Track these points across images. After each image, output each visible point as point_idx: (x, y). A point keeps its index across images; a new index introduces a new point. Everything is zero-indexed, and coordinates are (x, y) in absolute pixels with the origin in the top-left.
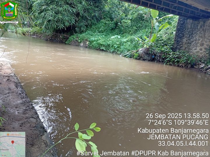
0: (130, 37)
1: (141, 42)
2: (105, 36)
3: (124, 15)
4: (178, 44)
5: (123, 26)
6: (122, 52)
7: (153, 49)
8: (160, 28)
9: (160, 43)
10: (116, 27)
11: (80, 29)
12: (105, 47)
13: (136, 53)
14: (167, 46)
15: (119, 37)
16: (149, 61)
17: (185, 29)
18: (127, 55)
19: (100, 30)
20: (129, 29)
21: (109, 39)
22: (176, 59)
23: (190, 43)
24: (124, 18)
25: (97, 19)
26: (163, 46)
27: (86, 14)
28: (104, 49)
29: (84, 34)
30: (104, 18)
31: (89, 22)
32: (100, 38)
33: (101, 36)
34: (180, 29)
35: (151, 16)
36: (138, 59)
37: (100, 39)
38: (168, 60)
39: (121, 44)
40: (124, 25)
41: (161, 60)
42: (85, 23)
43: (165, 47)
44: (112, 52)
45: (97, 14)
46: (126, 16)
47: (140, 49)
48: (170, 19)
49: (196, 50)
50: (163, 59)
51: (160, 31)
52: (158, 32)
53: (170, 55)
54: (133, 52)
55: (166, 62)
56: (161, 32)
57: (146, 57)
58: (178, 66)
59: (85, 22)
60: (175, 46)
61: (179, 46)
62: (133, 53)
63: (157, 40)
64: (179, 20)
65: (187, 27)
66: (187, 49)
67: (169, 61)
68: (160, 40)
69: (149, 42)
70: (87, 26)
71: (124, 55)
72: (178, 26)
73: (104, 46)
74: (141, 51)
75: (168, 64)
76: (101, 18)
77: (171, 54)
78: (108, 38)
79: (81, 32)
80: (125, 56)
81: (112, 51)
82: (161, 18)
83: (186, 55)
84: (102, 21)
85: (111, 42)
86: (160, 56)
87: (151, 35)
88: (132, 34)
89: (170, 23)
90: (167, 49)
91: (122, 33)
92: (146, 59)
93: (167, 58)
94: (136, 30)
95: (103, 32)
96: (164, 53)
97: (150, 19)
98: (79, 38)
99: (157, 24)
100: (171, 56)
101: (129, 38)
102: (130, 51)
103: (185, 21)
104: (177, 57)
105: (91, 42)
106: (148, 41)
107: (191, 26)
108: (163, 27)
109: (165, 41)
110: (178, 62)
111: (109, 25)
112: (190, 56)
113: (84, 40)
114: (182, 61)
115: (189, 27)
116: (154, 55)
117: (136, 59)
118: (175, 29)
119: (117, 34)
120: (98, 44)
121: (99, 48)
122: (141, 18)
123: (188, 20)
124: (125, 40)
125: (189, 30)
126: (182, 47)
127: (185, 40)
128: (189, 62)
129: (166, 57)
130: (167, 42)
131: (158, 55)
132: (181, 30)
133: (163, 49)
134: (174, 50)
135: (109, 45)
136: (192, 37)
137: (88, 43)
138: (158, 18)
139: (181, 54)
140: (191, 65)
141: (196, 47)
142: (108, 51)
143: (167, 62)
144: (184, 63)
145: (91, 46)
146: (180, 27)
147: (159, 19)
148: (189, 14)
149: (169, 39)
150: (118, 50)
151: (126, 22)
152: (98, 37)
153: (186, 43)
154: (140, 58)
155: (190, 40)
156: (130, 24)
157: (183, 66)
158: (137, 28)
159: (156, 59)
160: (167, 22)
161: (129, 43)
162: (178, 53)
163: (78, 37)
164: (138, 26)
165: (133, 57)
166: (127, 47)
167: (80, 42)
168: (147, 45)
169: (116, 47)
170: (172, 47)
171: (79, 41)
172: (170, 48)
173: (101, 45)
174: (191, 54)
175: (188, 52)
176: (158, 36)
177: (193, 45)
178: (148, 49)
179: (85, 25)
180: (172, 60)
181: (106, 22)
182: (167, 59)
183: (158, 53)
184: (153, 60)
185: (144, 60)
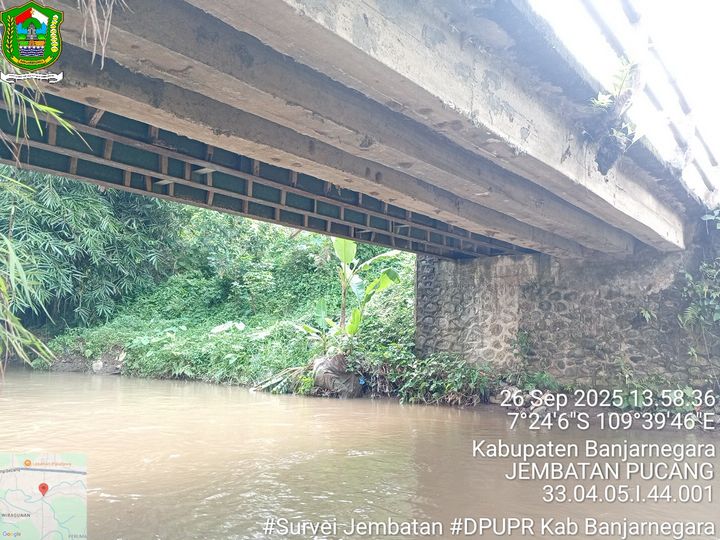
0: (275, 326)
1: (314, 336)
2: (188, 326)
3: (250, 257)
4: (428, 334)
5: (249, 292)
6: (254, 376)
7: (358, 357)
8: (369, 291)
9: (376, 337)
10: (224, 296)
11: (93, 309)
12: (192, 365)
13: (305, 374)
14: (396, 342)
15: (241, 326)
16: (351, 396)
17: (438, 289)
18: (273, 386)
19: (169, 308)
20: (271, 300)
21: (203, 337)
22: (432, 383)
23: (463, 329)
24: (252, 267)
25: (155, 273)
26: (386, 344)
27: (114, 260)
28: (188, 373)
29: (106, 328)
30: (182, 270)
31: (126, 284)
32: (169, 335)
33: (174, 329)
34: (427, 289)
35: (333, 256)
36: (315, 396)
37: (170, 340)
38: (409, 389)
39: (249, 349)
40: (253, 287)
41: (387, 390)
42: (112, 289)
43: (393, 347)
44: (218, 380)
45: (154, 260)
46: (256, 260)
47: (317, 362)
48: (389, 263)
49: (482, 347)
50: (395, 386)
51: (368, 298)
52: (363, 303)
53: (413, 370)
54: (296, 373)
55: (405, 394)
56: (371, 303)
57: (340, 385)
58: (444, 403)
59: (111, 284)
60: (422, 342)
61: (432, 341)
62: (294, 376)
63: (366, 329)
64: (418, 267)
65: (443, 284)
66: (456, 347)
67: (414, 390)
68: (374, 328)
69: (342, 334)
70: (117, 299)
71: (264, 386)
72: (418, 282)
73: (186, 363)
74: (321, 368)
75: (412, 399)
76: (170, 271)
77: (415, 366)
78: (200, 334)
79: (98, 320)
80: (268, 389)
81: (217, 376)
82: (368, 262)
83: (460, 366)
84: (172, 277)
85: (212, 345)
86: (382, 377)
87: (344, 313)
88: (281, 313)
89: (393, 276)
90: (399, 353)
91: (247, 312)
92: (340, 393)
93: (404, 383)
94: (295, 301)
95: (178, 316)
96: (393, 366)
97: (331, 266)
98: (89, 344)
99: (357, 279)
100: (415, 375)
101: (272, 328)
102: (283, 372)
103: (436, 266)
104: (434, 376)
105: (135, 353)
106: (337, 334)
107: (455, 280)
108: (376, 287)
109: (388, 330)
110: (440, 390)
111: (200, 292)
112: (469, 367)
113: (108, 350)
114: (452, 385)
115: (450, 281)
116: (365, 374)
117: (309, 395)
118: (411, 290)
119: (233, 319)
120: (162, 357)
121: (169, 372)
122: (304, 265)
123: (444, 263)
124: (262, 335)
125: (450, 292)
126: (441, 342)
127: (445, 321)
128: (472, 385)
129: (401, 378)
130: (394, 331)
131: (377, 373)
132: (428, 292)
133: (387, 355)
134: (419, 352)
135: (205, 358)
136: (464, 309)
137: (123, 356)
138: (356, 262)
139: (443, 365)
140: (479, 396)
141: (482, 338)
142: (204, 378)
143: (408, 396)
144: (459, 391)
145: (136, 365)
146: (425, 284)
147: (362, 265)
148: (443, 248)
149: (399, 321)
150: (241, 370)
151: (258, 277)
152: (162, 333)
153: (450, 330)
154: (320, 391)
155: (459, 319)
156: (272, 283)
157: (457, 403)
158: (295, 293)
159: (371, 388)
160: (384, 273)
161: (277, 344)
162: (435, 363)
163: (82, 340)
164: (299, 287)
165: (297, 390)
166: (272, 356)
167: (91, 357)
168: (336, 345)
169: (231, 362)
170: (412, 344)
171: (89, 353)
172: (408, 349)
173: (177, 359)
174: (472, 360)
175: (462, 356)
176: (366, 313)
177: (472, 333)
178: (342, 359)
179: (112, 296)
180: (422, 386)
181: (189, 281)
182: (406, 386)
183: (376, 368)
184: (363, 392)
185: (335, 395)
